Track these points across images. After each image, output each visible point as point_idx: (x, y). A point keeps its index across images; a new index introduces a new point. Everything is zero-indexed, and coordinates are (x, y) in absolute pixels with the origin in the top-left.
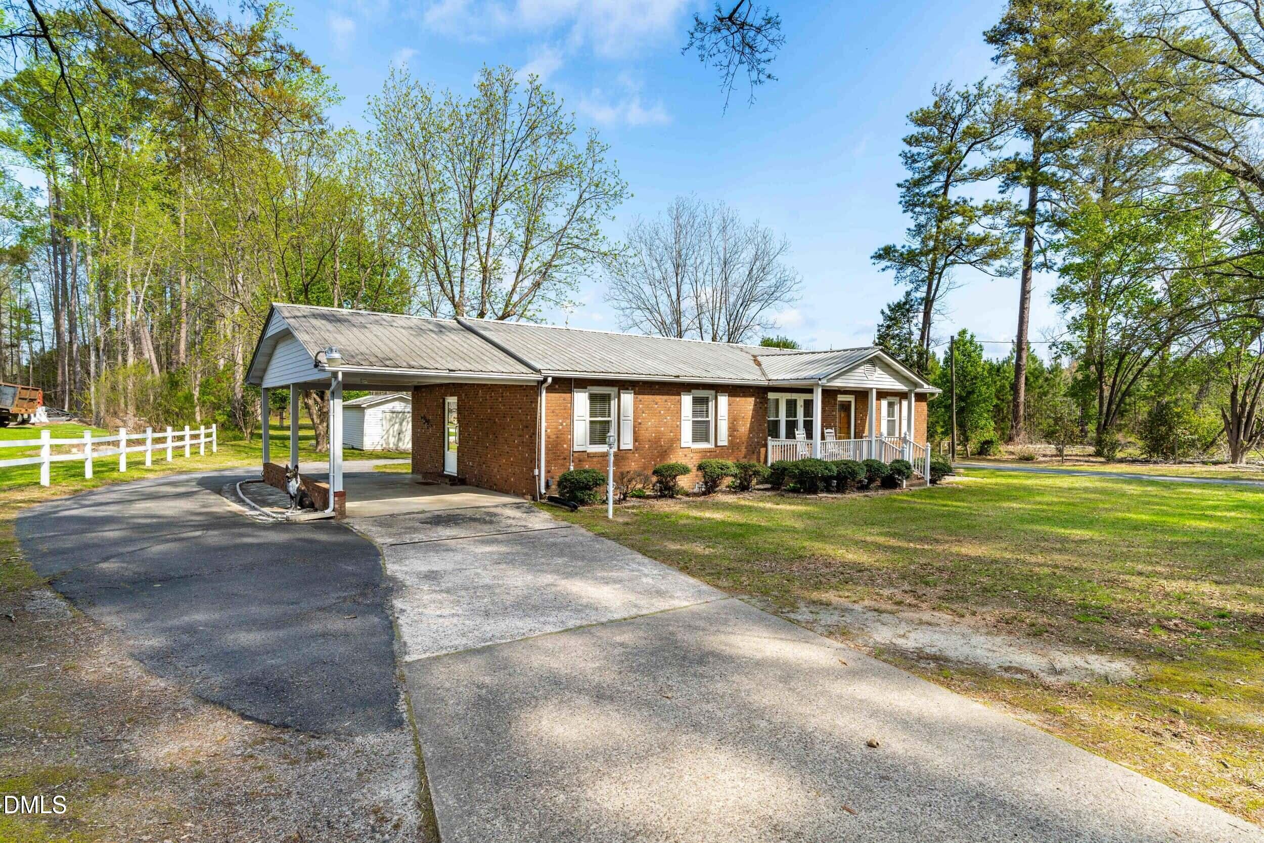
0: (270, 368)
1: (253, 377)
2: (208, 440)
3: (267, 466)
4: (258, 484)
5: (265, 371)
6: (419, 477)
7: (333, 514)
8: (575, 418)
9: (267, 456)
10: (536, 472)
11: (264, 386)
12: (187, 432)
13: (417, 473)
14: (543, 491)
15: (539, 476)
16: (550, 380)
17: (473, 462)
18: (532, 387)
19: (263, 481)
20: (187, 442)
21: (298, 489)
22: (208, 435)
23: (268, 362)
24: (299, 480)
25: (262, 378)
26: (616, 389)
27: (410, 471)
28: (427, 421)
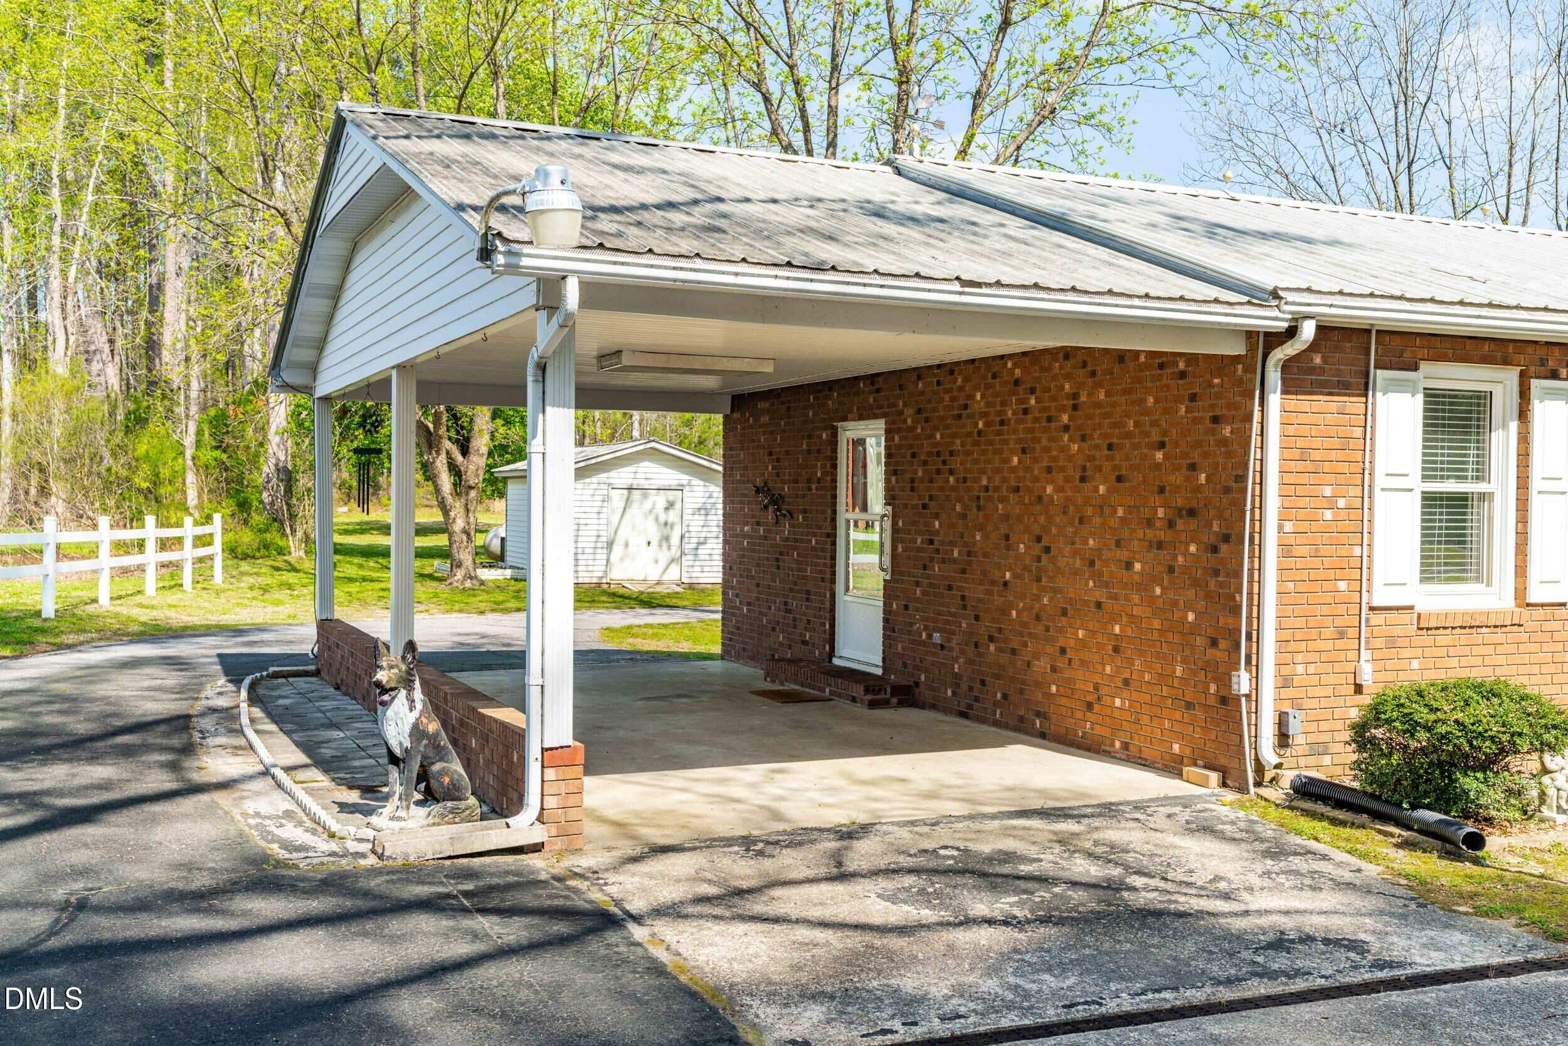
0: (335, 332)
1: (292, 365)
2: (202, 552)
3: (327, 627)
4: (300, 682)
5: (321, 344)
6: (750, 673)
7: (537, 835)
8: (1380, 481)
9: (326, 599)
10: (1243, 682)
11: (321, 390)
12: (150, 529)
13: (738, 658)
14: (1269, 756)
15: (1253, 698)
16: (1308, 330)
17: (948, 634)
18: (1223, 363)
19: (317, 673)
20: (152, 556)
21: (417, 732)
22: (202, 541)
23: (329, 319)
24: (418, 695)
25: (313, 369)
26: (1510, 376)
27: (717, 649)
28: (777, 501)
